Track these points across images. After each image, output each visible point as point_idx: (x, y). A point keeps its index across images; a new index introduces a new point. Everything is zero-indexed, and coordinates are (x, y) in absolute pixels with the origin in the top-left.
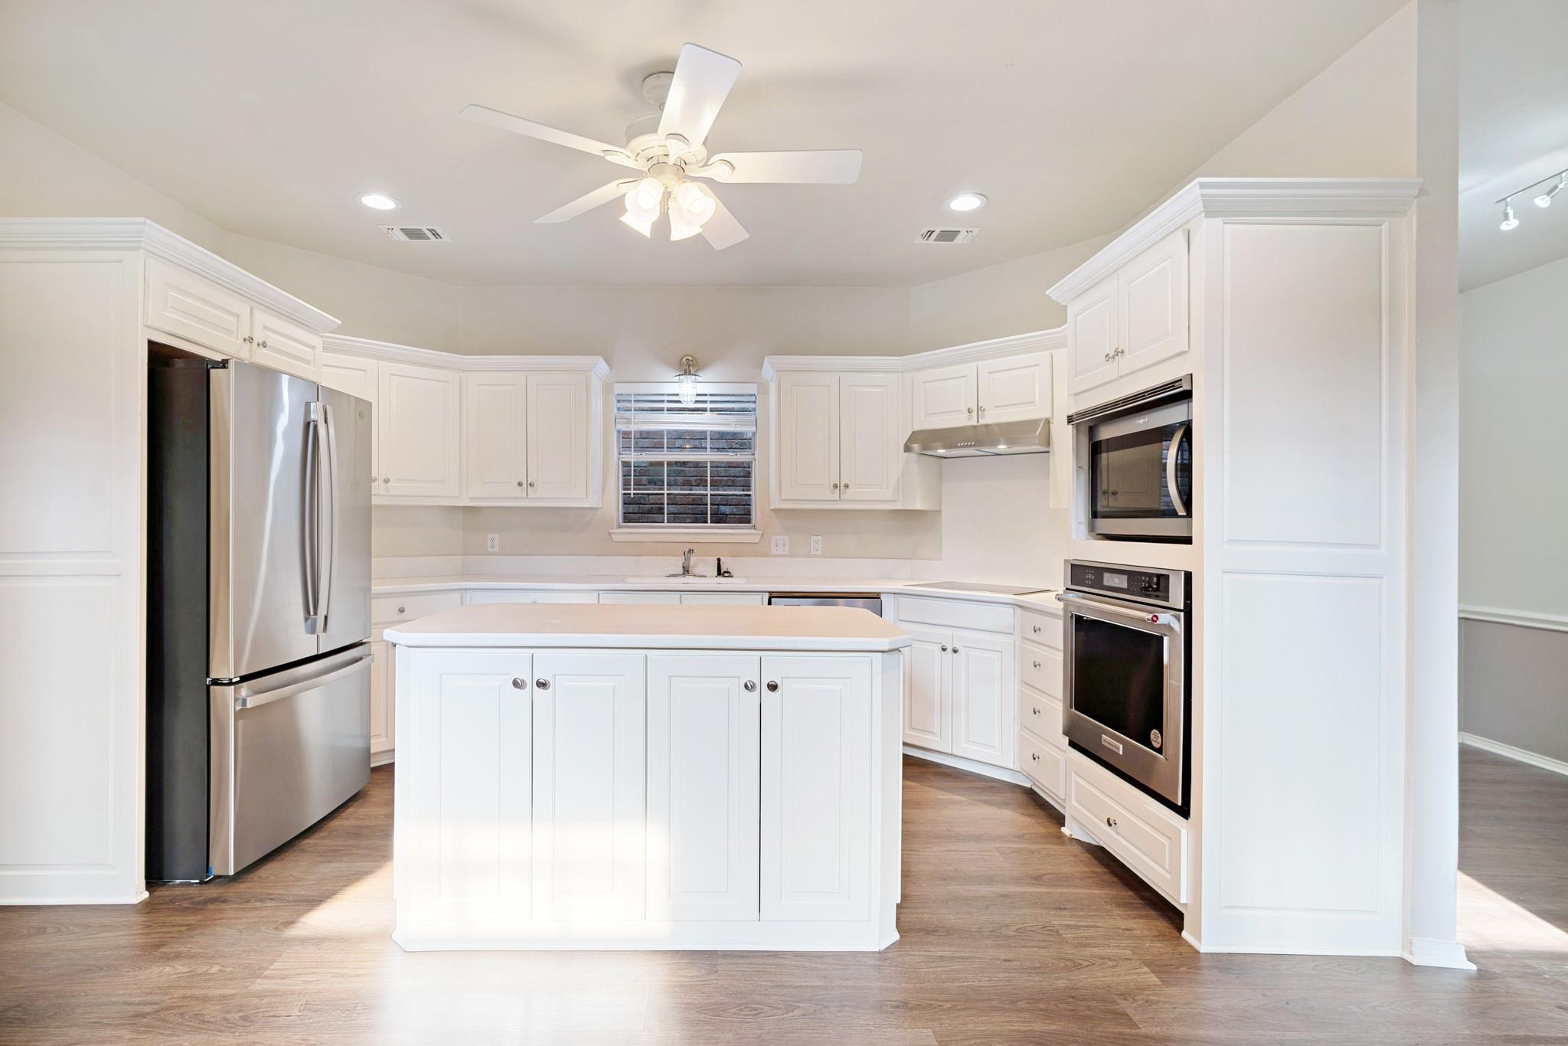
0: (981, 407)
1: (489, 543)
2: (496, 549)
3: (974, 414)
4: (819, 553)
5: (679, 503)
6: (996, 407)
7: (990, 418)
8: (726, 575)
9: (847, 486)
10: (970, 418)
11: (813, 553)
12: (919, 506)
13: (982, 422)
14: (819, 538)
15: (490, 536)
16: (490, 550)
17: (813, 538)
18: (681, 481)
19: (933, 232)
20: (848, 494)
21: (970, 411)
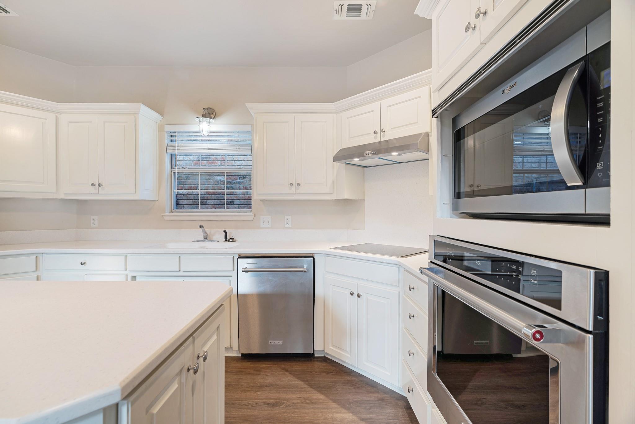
0: (383, 129)
1: (92, 221)
2: (96, 225)
3: (379, 135)
4: (290, 226)
5: (241, 199)
6: (392, 129)
7: (388, 136)
8: (231, 240)
9: (299, 185)
10: (376, 138)
11: (286, 226)
12: (346, 196)
13: (383, 139)
14: (290, 217)
15: (92, 217)
16: (92, 225)
17: (286, 217)
18: (242, 188)
19: (343, 5)
20: (299, 190)
21: (375, 133)
